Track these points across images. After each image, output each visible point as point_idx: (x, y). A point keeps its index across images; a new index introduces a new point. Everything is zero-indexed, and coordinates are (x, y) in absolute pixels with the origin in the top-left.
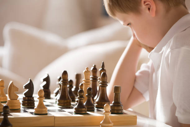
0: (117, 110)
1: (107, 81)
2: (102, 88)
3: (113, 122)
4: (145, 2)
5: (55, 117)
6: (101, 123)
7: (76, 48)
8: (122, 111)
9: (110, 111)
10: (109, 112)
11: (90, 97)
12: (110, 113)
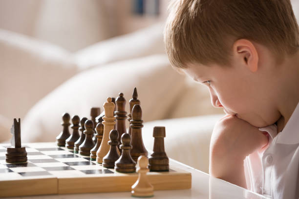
0: (159, 165)
1: (142, 119)
2: (134, 129)
3: (153, 185)
4: (239, 49)
5: (58, 180)
6: (134, 187)
7: (91, 68)
8: (167, 168)
9: (148, 167)
10: (146, 169)
11: (116, 145)
12: (149, 170)
